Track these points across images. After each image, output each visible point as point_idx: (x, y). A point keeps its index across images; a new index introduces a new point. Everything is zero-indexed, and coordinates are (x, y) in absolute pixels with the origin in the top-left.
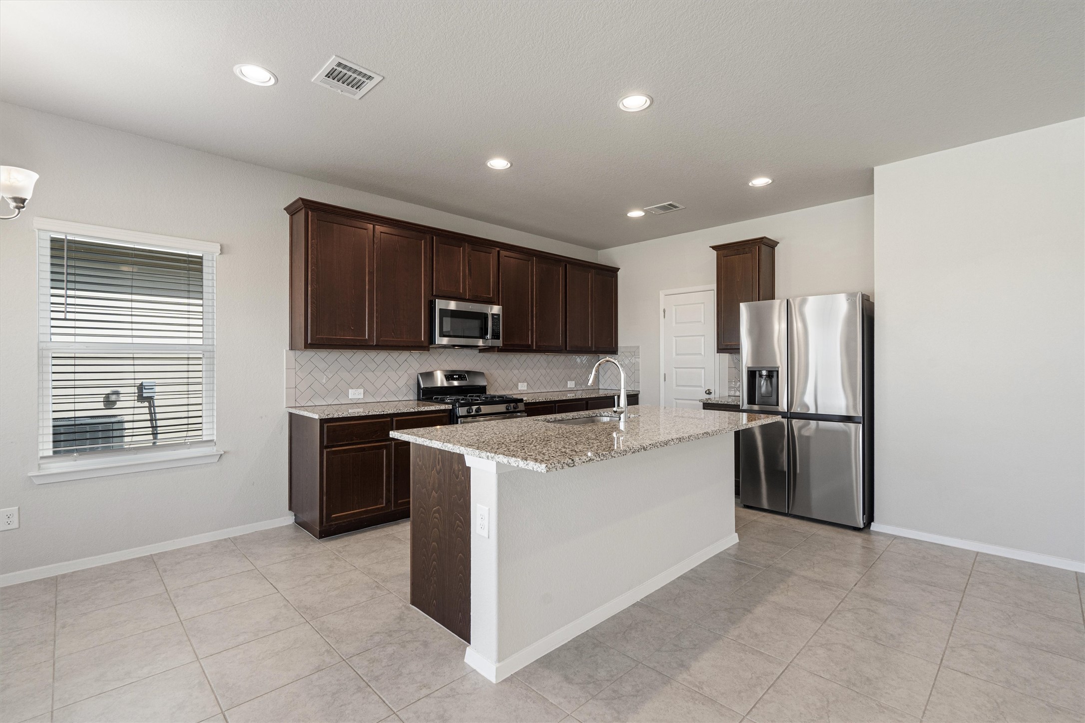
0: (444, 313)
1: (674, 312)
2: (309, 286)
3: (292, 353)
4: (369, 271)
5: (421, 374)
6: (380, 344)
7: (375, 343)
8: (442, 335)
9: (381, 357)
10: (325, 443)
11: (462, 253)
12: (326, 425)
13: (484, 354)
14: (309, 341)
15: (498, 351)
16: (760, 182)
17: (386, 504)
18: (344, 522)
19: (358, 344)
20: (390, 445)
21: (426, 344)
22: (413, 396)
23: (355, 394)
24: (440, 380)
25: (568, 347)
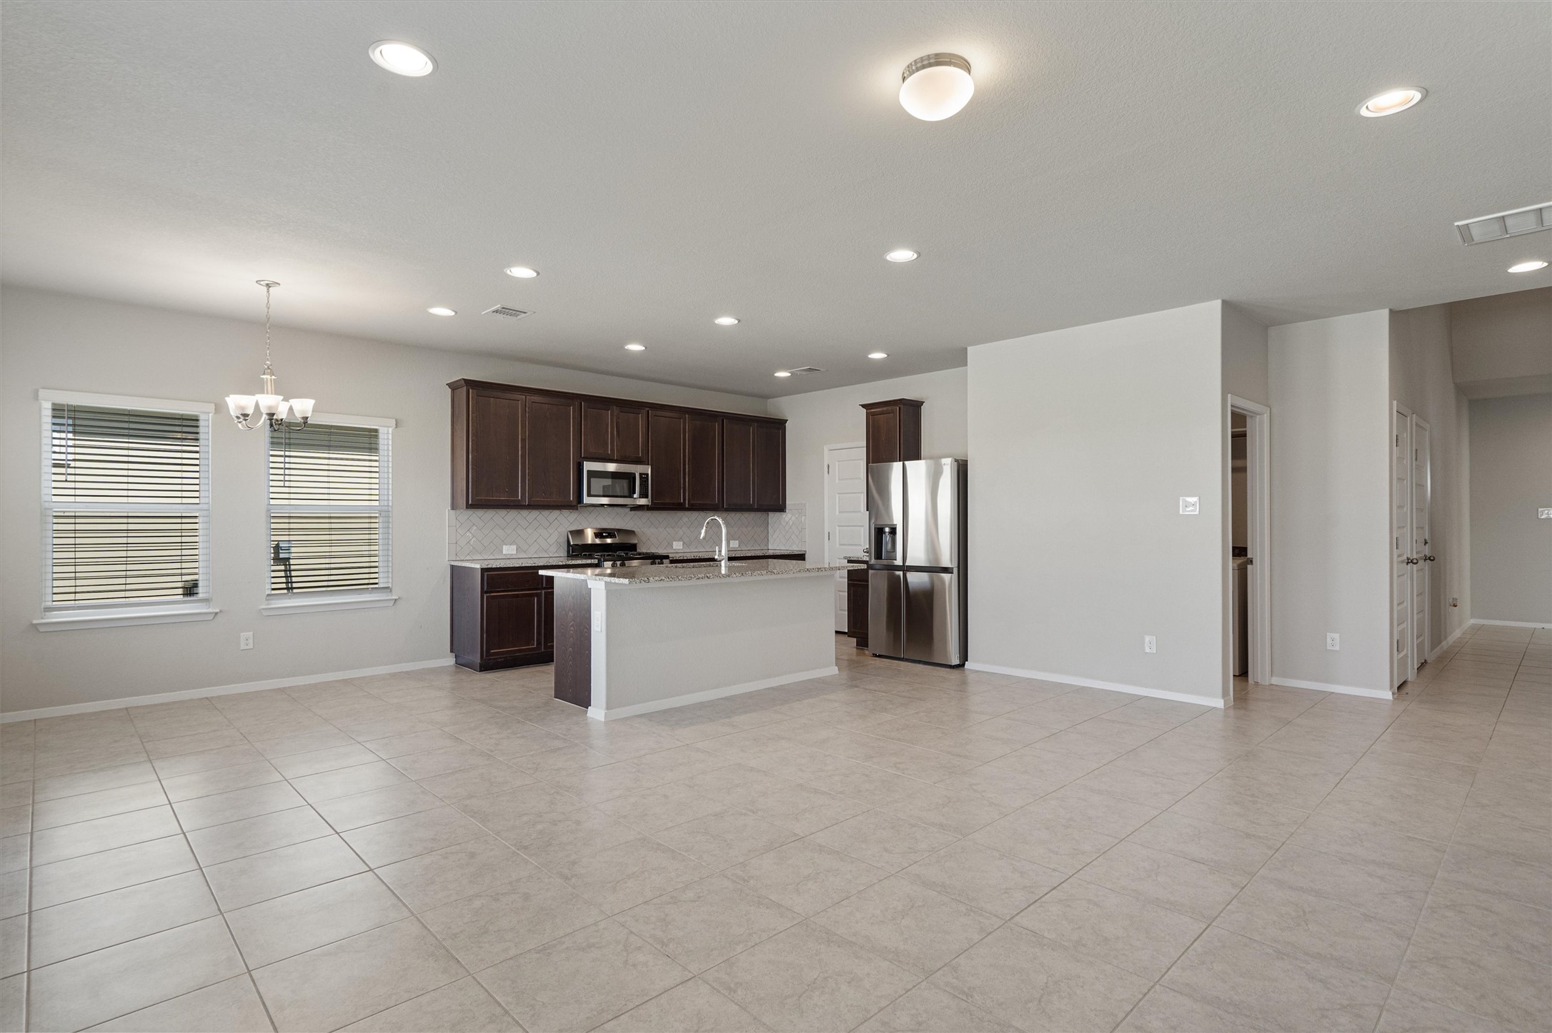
0: (592, 474)
1: (837, 467)
2: (470, 454)
3: (453, 512)
4: (522, 438)
5: (571, 532)
6: (532, 503)
7: (527, 503)
8: (589, 495)
9: (533, 515)
10: (485, 589)
11: (609, 415)
12: (486, 574)
13: (635, 512)
14: (470, 502)
15: (647, 510)
16: (878, 356)
17: (537, 645)
18: (500, 658)
19: (512, 504)
20: (541, 593)
21: (575, 503)
22: (563, 553)
23: (509, 550)
24: (590, 537)
25: (725, 505)
